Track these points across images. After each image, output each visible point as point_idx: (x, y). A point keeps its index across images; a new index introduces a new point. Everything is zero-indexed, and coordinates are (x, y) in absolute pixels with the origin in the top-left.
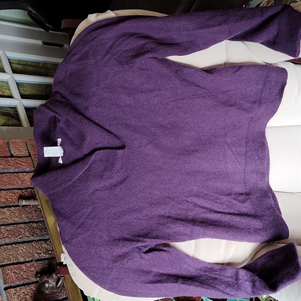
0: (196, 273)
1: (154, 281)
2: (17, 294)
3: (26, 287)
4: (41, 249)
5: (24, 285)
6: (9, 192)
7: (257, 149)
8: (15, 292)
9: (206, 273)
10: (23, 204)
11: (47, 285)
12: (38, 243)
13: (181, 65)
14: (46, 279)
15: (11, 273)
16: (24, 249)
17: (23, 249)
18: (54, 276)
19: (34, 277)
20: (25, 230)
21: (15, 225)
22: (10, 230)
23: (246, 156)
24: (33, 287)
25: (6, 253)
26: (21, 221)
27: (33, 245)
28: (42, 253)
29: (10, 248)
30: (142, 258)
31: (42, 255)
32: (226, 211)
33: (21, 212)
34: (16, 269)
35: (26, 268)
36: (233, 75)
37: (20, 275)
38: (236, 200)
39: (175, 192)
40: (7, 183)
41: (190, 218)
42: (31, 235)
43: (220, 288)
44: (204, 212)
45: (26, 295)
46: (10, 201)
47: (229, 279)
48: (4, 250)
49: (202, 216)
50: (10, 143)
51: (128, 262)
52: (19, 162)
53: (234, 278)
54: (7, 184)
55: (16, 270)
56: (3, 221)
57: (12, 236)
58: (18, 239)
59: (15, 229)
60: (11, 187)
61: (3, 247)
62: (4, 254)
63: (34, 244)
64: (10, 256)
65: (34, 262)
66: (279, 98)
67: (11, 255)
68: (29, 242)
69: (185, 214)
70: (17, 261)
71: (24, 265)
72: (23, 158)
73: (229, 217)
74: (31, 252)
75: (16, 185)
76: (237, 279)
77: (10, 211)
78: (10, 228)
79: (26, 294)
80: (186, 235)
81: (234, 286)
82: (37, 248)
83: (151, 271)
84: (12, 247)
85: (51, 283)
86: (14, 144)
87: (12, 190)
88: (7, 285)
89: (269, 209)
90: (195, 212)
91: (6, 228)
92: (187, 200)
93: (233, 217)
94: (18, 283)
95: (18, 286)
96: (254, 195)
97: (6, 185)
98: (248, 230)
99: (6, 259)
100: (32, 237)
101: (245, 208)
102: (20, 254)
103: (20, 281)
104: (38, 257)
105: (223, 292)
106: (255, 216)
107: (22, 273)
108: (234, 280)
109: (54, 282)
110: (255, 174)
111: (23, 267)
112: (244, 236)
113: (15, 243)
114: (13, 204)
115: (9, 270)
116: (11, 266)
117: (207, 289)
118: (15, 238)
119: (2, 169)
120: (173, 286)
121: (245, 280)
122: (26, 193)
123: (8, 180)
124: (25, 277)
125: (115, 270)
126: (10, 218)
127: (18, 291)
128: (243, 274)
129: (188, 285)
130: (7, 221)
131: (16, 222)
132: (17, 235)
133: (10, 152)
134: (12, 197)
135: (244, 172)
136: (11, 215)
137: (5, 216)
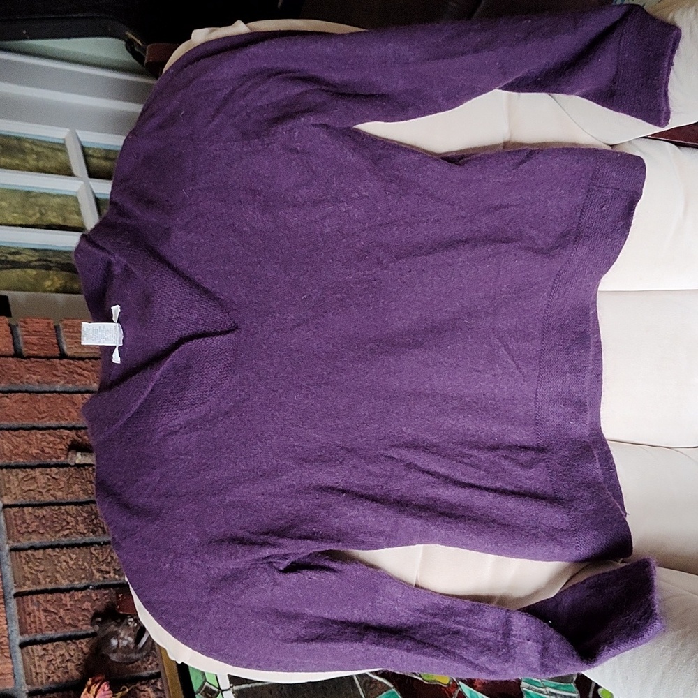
0: (411, 619)
1: (307, 638)
2: (47, 658)
3: (69, 644)
4: (109, 563)
5: (63, 639)
6: (49, 434)
7: (569, 348)
8: (43, 652)
9: (435, 620)
10: (77, 462)
11: (114, 642)
12: (104, 549)
13: (390, 145)
14: (113, 628)
15: (38, 610)
16: (72, 559)
17: (69, 559)
18: (130, 623)
19: (89, 622)
20: (77, 520)
21: (56, 508)
22: (44, 516)
23: (540, 362)
24: (84, 644)
25: (30, 567)
26: (70, 498)
27: (94, 552)
28: (112, 572)
29: (41, 556)
30: (277, 585)
31: (110, 576)
32: (483, 483)
33: (71, 480)
34: (50, 602)
35: (72, 603)
36: (514, 171)
37: (57, 617)
38: (509, 460)
39: (361, 437)
40: (46, 414)
41: (395, 495)
42: (88, 531)
43: (464, 654)
44: (429, 484)
45: (67, 661)
46: (49, 453)
47: (489, 635)
48: (27, 559)
49: (424, 493)
50: (61, 326)
51: (242, 592)
52: (77, 369)
53: (501, 632)
54: (46, 417)
55: (50, 605)
56: (29, 498)
57: (48, 529)
58: (59, 537)
59: (55, 516)
60: (54, 423)
61: (25, 552)
62: (26, 568)
63: (95, 550)
64: (39, 574)
65: (92, 589)
66: (622, 227)
67: (42, 571)
68: (86, 545)
69: (382, 487)
70: (53, 586)
71: (68, 595)
72: (87, 360)
73: (490, 497)
74: (86, 567)
75: (67, 420)
76: (507, 634)
77: (47, 474)
78: (45, 513)
79: (68, 658)
80: (381, 533)
81: (499, 650)
82: (101, 560)
83: (302, 614)
84: (44, 553)
85: (123, 639)
86: (71, 330)
87: (55, 429)
88: (27, 637)
89: (589, 485)
90: (408, 482)
91: (34, 512)
92: (389, 455)
93: (500, 498)
94: (50, 634)
95: (51, 640)
96: (556, 453)
97: (43, 418)
98: (533, 532)
99: (29, 580)
100: (91, 534)
101: (530, 479)
102: (62, 572)
103: (56, 631)
104: (101, 579)
105: (471, 664)
106: (552, 500)
107: (62, 613)
108: (500, 637)
109: (130, 635)
110: (562, 406)
111: (66, 599)
112: (520, 546)
113: (53, 547)
114: (54, 460)
115: (33, 604)
116: (39, 596)
117: (433, 656)
118: (54, 535)
119: (39, 382)
120: (352, 649)
121: (526, 637)
122: (86, 437)
123: (49, 408)
124: (67, 622)
125: (215, 609)
126: (45, 490)
127: (50, 652)
128: (520, 623)
129: (388, 646)
130: (38, 497)
131: (60, 501)
132: (57, 530)
133: (59, 347)
134: (55, 444)
135: (536, 398)
136: (50, 485)
137: (36, 485)
